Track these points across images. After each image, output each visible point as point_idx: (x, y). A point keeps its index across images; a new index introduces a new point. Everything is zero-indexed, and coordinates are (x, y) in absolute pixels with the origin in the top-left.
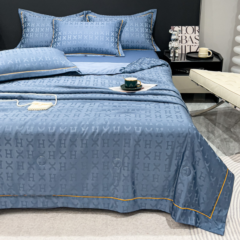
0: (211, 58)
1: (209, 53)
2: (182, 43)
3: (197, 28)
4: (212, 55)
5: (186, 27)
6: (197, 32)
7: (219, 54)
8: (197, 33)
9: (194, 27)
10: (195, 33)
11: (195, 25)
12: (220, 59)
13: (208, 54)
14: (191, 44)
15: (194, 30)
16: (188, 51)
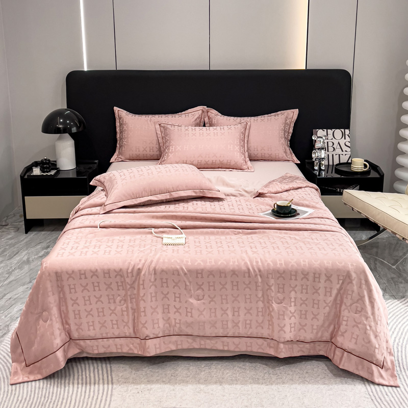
0: (368, 172)
1: (365, 166)
2: (328, 151)
3: (347, 131)
4: (369, 168)
5: (333, 130)
6: (347, 136)
7: (378, 166)
8: (348, 139)
9: (343, 130)
10: (345, 139)
11: (345, 129)
12: (379, 174)
13: (363, 166)
14: (340, 152)
15: (344, 135)
16: (336, 162)
